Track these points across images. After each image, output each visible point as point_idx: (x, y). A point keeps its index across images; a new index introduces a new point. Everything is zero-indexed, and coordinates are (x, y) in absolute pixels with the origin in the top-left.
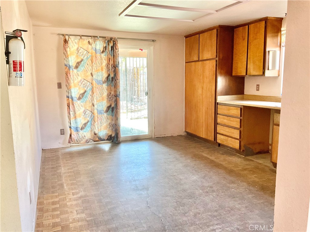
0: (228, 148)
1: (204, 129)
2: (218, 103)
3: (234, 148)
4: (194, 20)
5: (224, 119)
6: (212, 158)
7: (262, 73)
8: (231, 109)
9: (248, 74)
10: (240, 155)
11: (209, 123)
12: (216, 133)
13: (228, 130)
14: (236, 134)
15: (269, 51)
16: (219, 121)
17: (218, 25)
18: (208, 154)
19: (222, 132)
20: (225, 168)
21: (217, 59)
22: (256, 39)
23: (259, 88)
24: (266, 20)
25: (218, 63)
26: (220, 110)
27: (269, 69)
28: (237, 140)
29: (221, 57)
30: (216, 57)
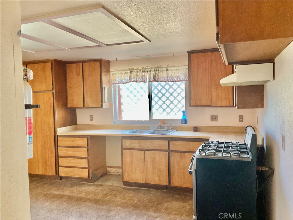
0: (72, 179)
1: (40, 165)
2: (57, 135)
3: (82, 177)
4: (36, 52)
5: (68, 150)
6: (67, 193)
7: (100, 106)
8: (76, 140)
9: (85, 107)
10: (87, 183)
11: (47, 158)
12: (57, 166)
13: (73, 162)
14: (84, 163)
15: (104, 88)
16: (60, 153)
17: (54, 58)
18: (58, 190)
19: (65, 164)
20: (90, 200)
21: (54, 91)
22: (91, 76)
23: (92, 118)
24: (100, 61)
25: (55, 95)
26: (62, 142)
27: (106, 102)
28: (86, 169)
29: (57, 90)
30: (53, 90)
